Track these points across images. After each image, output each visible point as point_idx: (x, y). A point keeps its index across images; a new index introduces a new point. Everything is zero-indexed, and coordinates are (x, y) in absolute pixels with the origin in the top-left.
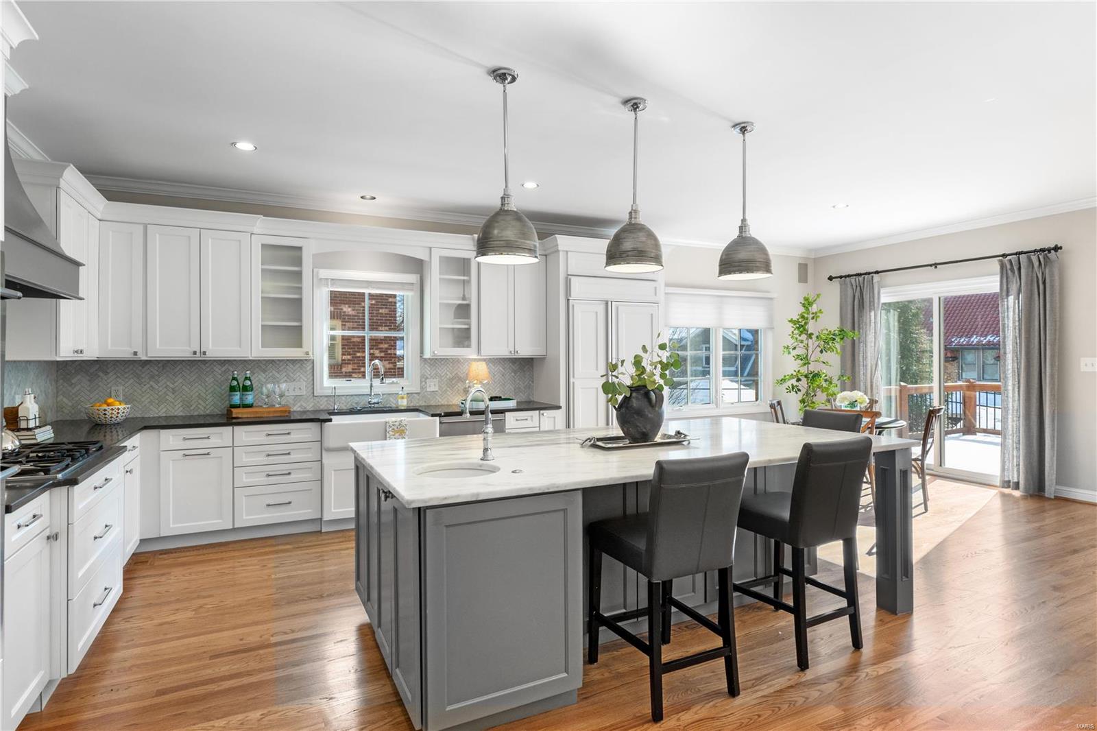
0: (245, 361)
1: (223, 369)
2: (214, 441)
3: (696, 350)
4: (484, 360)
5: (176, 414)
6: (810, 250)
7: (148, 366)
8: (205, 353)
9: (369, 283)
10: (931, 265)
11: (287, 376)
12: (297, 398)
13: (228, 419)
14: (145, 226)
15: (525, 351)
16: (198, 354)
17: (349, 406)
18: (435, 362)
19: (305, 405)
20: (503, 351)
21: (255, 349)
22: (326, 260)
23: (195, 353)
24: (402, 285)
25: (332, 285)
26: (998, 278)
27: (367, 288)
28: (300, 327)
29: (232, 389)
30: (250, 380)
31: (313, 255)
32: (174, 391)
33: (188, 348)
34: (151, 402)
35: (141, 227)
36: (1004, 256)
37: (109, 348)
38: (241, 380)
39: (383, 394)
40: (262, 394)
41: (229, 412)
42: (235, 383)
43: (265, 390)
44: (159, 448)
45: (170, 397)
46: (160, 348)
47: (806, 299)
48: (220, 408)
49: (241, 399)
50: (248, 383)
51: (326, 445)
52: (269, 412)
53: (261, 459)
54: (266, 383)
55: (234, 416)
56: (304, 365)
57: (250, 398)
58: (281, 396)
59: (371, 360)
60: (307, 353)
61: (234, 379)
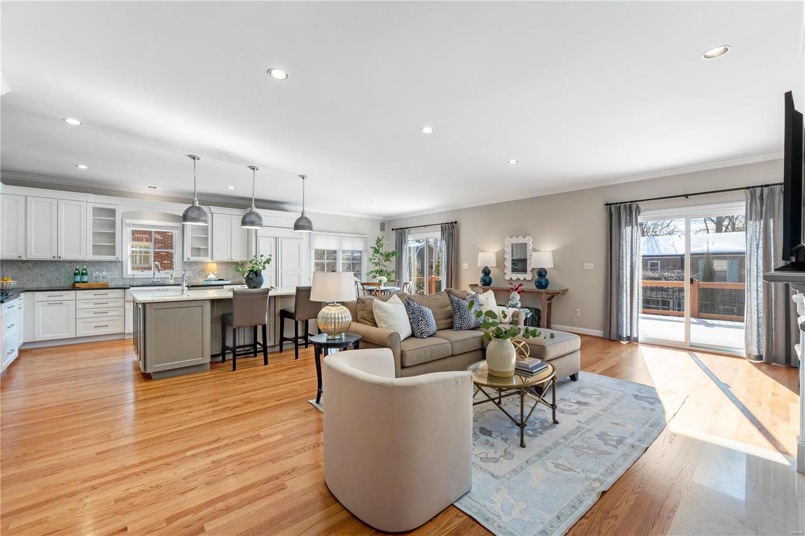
0: (83, 261)
1: (70, 265)
2: (65, 297)
3: (318, 260)
4: (215, 263)
5: (43, 286)
6: (386, 217)
7: (26, 264)
8: (60, 257)
9: (153, 226)
10: (423, 226)
11: (108, 269)
12: (112, 279)
13: (74, 288)
14: (26, 197)
15: (237, 258)
16: (56, 258)
17: (142, 283)
18: (190, 264)
19: (117, 282)
20: (225, 259)
21: (90, 256)
22: (131, 215)
23: (54, 257)
24: (173, 228)
25: (133, 227)
26: (440, 233)
27: (153, 228)
28: (114, 246)
29: (76, 274)
30: (85, 270)
31: (122, 213)
32: (41, 275)
33: (50, 255)
34: (28, 281)
35: (24, 198)
36: (442, 224)
37: (5, 253)
38: (81, 270)
39: (161, 278)
40: (92, 277)
41: (74, 285)
42: (77, 271)
43: (94, 275)
44: (34, 300)
45: (39, 278)
46: (33, 255)
47: (378, 238)
48: (69, 283)
49: (81, 279)
50: (85, 271)
51: (126, 299)
52: (96, 285)
53: (93, 306)
54: (96, 271)
55: (76, 286)
56: (118, 264)
57: (85, 278)
58: (103, 278)
59: (154, 262)
60: (118, 258)
61: (77, 269)
